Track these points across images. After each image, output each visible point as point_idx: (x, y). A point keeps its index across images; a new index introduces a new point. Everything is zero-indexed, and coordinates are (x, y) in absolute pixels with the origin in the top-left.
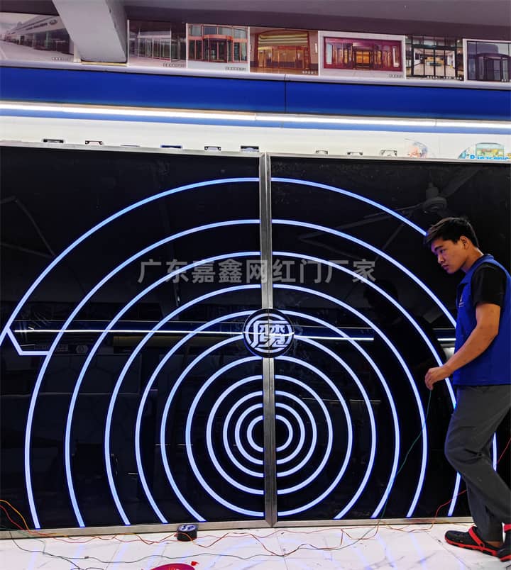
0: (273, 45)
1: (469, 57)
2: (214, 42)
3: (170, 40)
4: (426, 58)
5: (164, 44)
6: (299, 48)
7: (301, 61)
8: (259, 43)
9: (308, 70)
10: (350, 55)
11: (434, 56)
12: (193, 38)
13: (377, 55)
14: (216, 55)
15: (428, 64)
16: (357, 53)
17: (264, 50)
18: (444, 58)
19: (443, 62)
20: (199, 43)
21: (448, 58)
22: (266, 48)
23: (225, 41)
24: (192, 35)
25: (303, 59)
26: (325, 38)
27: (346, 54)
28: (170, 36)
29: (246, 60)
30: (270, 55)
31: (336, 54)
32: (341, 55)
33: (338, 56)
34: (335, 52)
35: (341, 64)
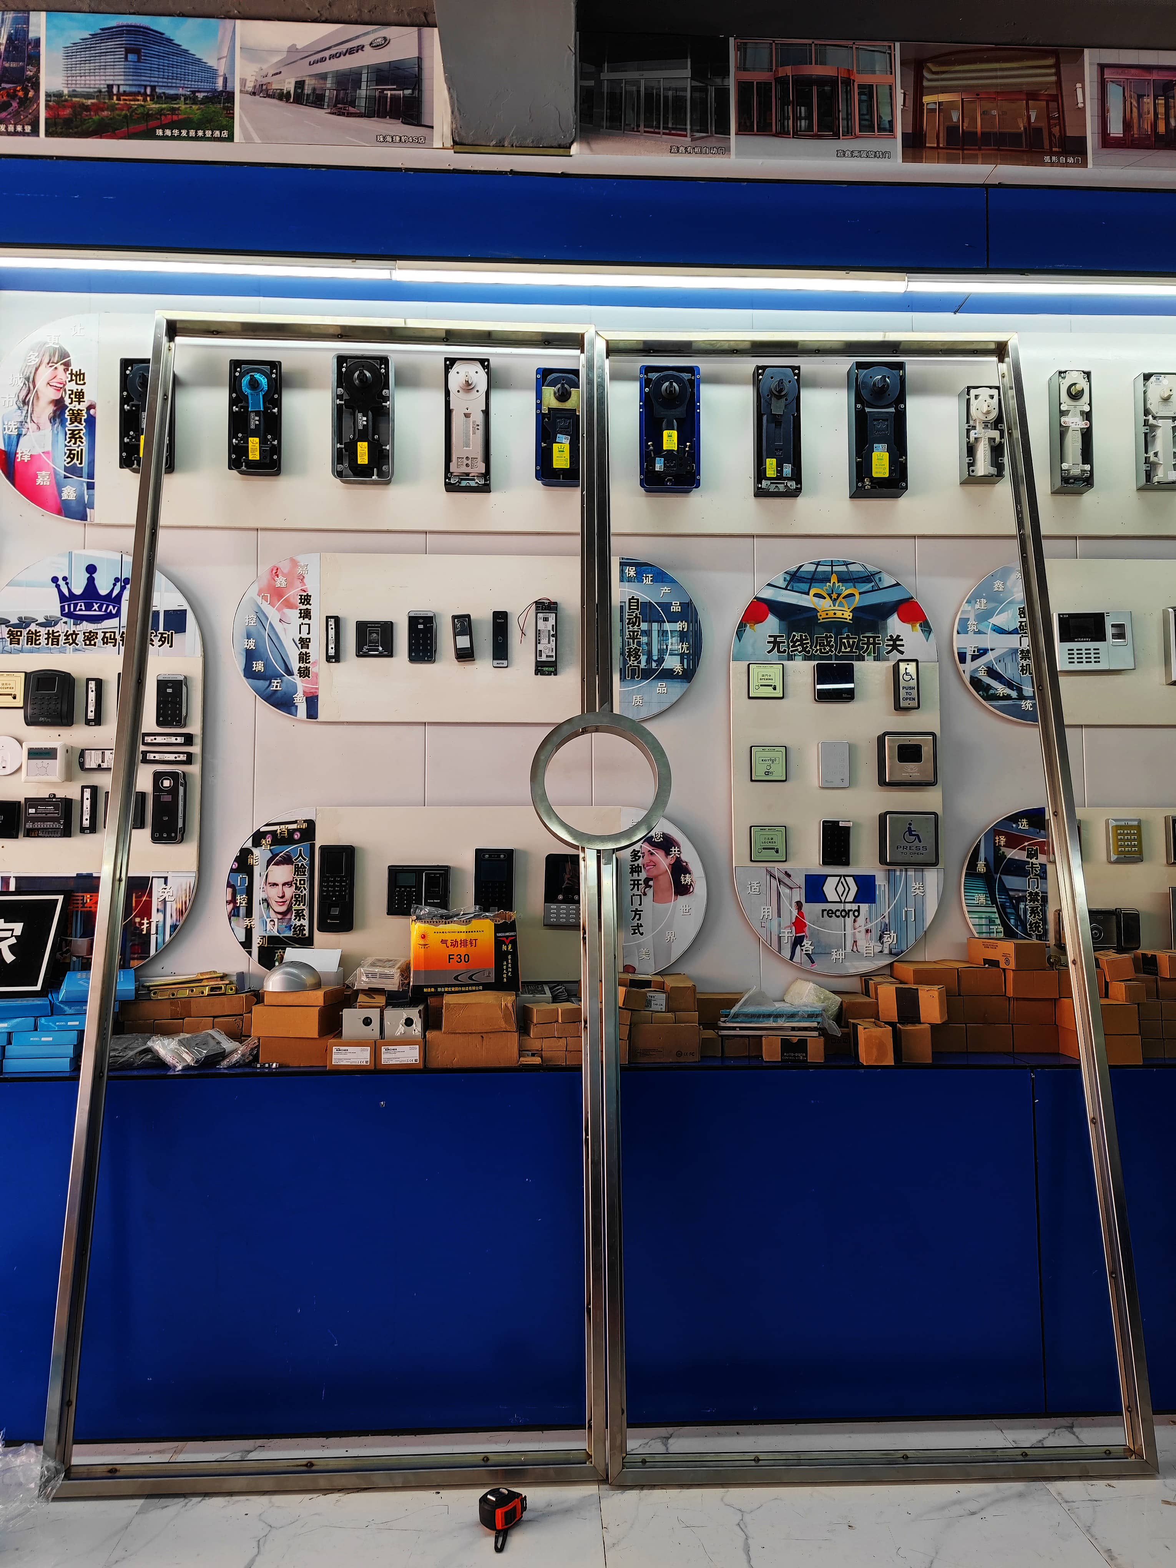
0: (963, 89)
2: (804, 84)
3: (688, 84)
5: (670, 93)
6: (1032, 95)
7: (1039, 130)
8: (925, 83)
9: (1058, 154)
12: (747, 76)
14: (809, 117)
17: (940, 104)
20: (764, 88)
22: (944, 98)
23: (832, 81)
24: (745, 69)
25: (1043, 124)
26: (1102, 67)
27: (1161, 110)
28: (688, 73)
29: (891, 129)
30: (955, 116)
31: (1135, 110)
32: (1149, 113)
33: (1140, 116)
34: (1131, 103)
35: (1148, 137)
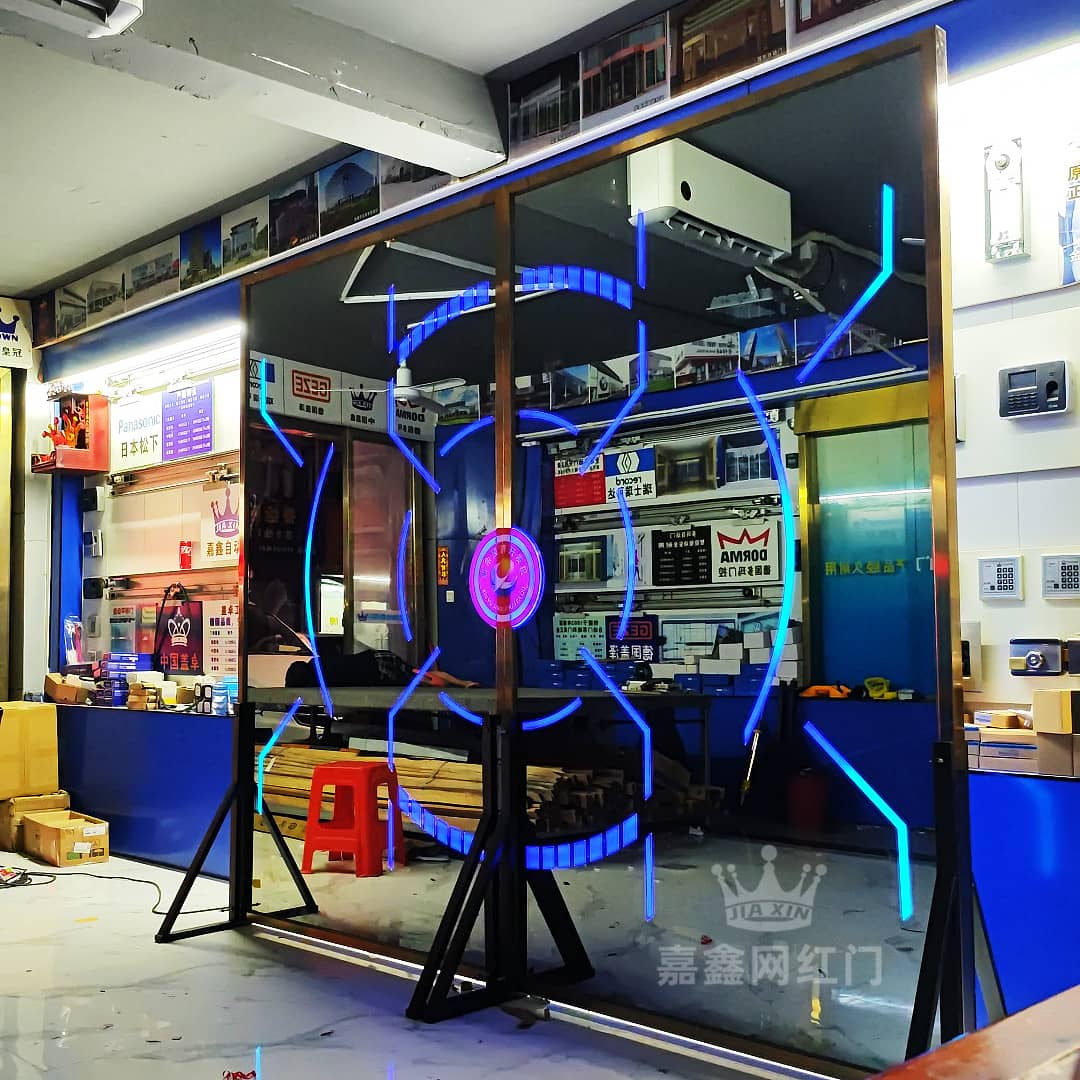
0: (709, 27)
2: (617, 67)
3: (560, 94)
5: (551, 105)
6: (750, 12)
7: (754, 38)
8: (685, 34)
9: (765, 52)
12: (588, 75)
14: (620, 88)
17: (693, 45)
20: (596, 79)
22: (694, 40)
23: (632, 57)
24: (587, 70)
25: (758, 31)
28: (559, 87)
29: (664, 78)
30: (702, 51)
35: (830, 9)
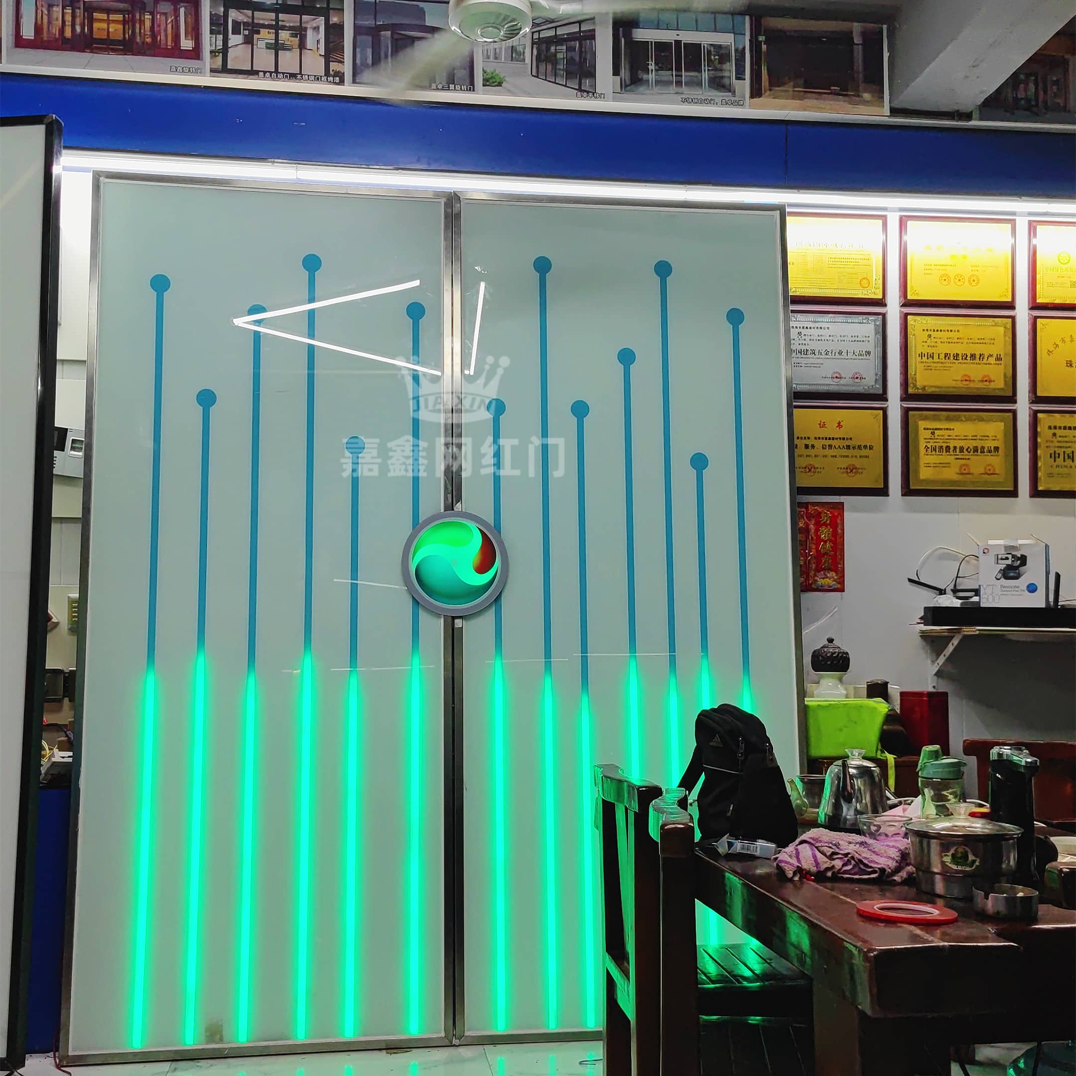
1: (358, 30)
4: (258, 33)
10: (78, 21)
11: (277, 28)
13: (142, 22)
15: (262, 44)
16: (96, 15)
18: (300, 32)
19: (296, 40)
21: (309, 33)
27: (68, 18)
31: (45, 18)
32: (57, 19)
33: (49, 22)
34: (42, 11)
35: (57, 40)
